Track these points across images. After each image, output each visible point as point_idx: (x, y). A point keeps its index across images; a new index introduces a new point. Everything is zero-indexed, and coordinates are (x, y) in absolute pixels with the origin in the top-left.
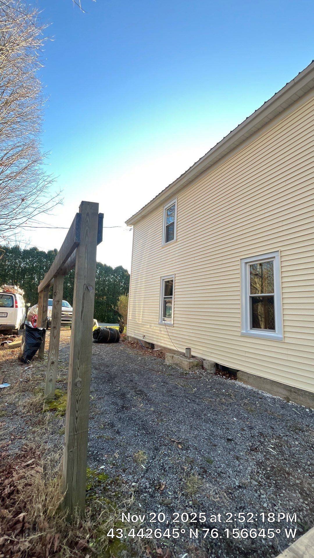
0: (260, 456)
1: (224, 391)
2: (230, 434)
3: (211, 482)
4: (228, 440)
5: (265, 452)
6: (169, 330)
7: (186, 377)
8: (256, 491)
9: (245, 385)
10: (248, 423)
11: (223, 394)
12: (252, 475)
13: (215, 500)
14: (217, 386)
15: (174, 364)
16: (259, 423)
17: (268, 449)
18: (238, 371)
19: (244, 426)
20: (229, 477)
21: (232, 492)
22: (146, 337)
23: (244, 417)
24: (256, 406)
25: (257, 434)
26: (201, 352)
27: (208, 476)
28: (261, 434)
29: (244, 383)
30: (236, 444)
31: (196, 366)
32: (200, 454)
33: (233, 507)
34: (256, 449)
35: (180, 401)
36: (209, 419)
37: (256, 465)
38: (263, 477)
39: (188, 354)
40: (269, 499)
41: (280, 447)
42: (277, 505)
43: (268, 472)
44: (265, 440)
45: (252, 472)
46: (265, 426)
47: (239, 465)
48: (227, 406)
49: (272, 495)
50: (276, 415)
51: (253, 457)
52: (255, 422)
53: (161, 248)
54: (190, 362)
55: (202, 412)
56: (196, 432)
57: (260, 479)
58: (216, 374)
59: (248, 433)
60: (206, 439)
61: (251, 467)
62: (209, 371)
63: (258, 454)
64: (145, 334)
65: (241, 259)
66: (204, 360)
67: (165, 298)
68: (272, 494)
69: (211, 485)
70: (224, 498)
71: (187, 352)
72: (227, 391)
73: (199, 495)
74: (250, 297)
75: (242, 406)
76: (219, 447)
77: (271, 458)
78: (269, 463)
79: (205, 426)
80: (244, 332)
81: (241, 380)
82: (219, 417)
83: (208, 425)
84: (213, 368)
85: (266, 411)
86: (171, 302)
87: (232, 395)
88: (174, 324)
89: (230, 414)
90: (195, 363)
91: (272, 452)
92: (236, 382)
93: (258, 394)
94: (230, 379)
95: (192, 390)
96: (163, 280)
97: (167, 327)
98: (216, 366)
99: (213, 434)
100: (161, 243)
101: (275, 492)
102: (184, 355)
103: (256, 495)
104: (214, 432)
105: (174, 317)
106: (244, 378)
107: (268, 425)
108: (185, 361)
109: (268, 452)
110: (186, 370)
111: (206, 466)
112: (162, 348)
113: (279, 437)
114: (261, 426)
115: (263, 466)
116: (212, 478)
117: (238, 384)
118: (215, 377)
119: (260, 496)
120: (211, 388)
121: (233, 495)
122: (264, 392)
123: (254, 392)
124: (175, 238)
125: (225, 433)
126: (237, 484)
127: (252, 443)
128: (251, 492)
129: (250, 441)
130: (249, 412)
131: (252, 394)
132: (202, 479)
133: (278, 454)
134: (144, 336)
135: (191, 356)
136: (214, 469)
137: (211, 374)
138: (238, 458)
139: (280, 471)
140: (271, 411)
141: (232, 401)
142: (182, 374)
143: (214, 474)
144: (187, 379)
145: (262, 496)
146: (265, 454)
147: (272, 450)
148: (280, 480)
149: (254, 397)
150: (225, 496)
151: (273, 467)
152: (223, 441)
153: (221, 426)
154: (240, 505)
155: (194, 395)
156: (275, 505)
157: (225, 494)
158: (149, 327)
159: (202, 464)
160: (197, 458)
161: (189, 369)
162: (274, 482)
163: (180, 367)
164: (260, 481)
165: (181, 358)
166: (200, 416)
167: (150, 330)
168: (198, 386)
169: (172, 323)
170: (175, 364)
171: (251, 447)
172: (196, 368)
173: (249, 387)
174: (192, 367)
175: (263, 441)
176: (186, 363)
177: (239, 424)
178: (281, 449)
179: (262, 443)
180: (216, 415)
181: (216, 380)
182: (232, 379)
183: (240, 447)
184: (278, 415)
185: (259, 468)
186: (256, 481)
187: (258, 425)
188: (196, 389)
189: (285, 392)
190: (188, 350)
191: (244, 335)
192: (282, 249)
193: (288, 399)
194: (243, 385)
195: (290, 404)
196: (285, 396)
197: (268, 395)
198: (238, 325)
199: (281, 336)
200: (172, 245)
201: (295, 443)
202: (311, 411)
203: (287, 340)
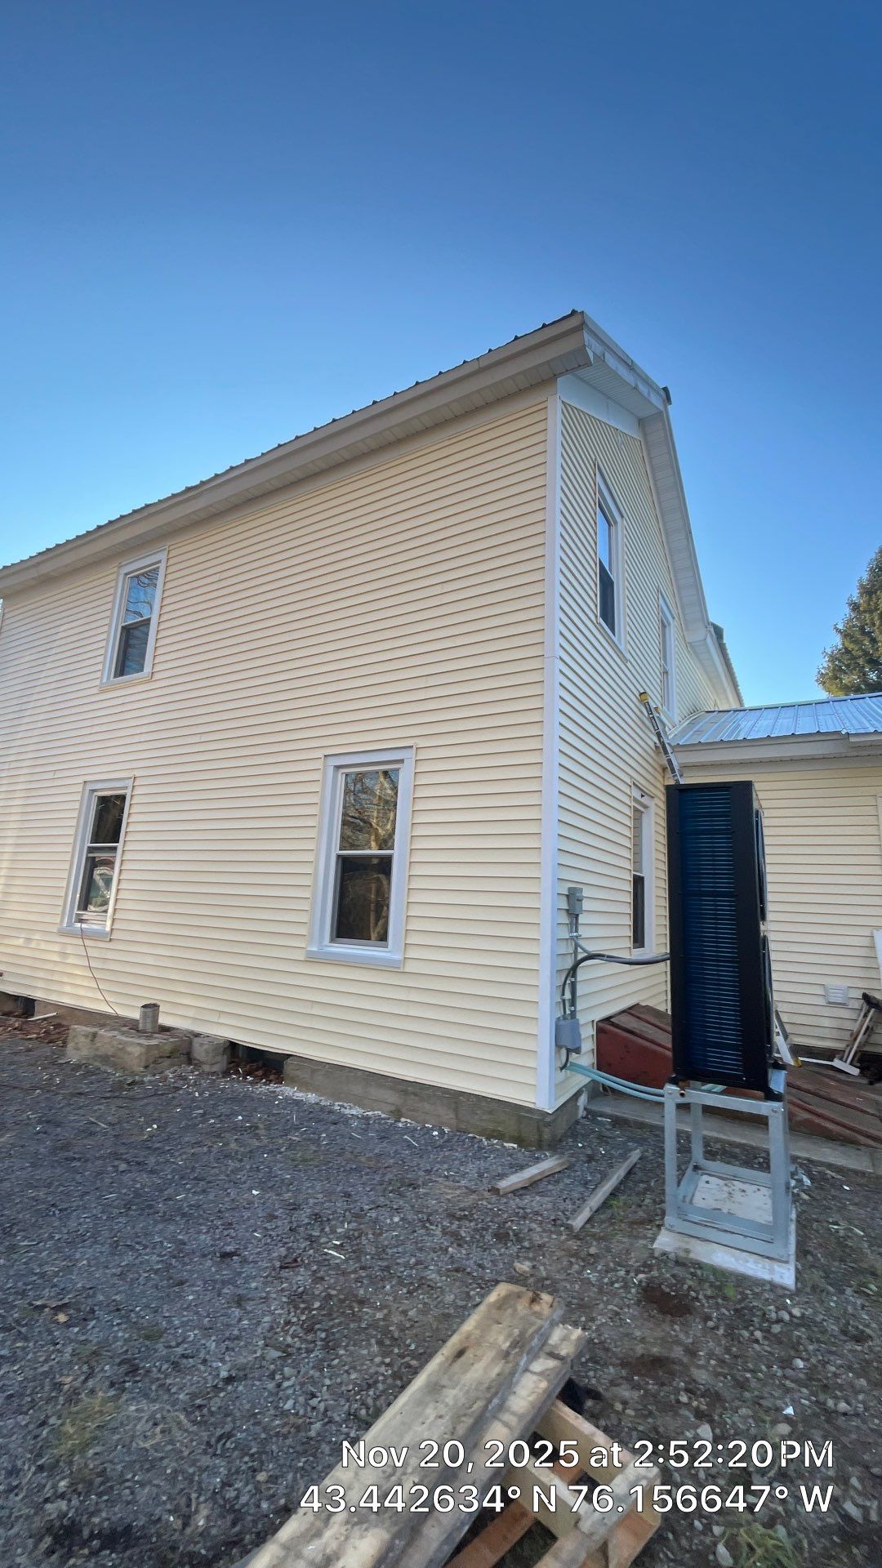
0: (301, 1278)
1: (240, 1118)
2: (232, 1238)
3: (146, 1396)
4: (226, 1255)
5: (318, 1263)
6: (91, 953)
7: (131, 1094)
8: (272, 1376)
9: (301, 1094)
10: (287, 1196)
11: (235, 1128)
12: (270, 1335)
13: (147, 1445)
14: (223, 1109)
15: (95, 1058)
16: (317, 1188)
17: (326, 1254)
19: (277, 1206)
20: (205, 1361)
21: (204, 1402)
22: (6, 977)
23: (283, 1180)
24: (319, 1145)
25: (306, 1221)
26: (191, 1013)
27: (137, 1382)
28: (317, 1217)
29: (300, 1090)
30: (244, 1261)
31: (169, 1057)
32: (128, 1321)
33: (198, 1444)
34: (295, 1260)
35: (90, 1175)
36: (180, 1208)
37: (285, 1305)
38: (300, 1330)
39: (149, 1020)
40: (302, 1384)
41: (356, 1238)
42: (319, 1394)
43: (314, 1312)
44: (322, 1230)
45: (272, 1328)
46: (329, 1194)
47: (240, 1320)
48: (241, 1161)
49: (311, 1372)
50: (363, 1159)
51: (284, 1285)
52: (308, 1187)
53: (95, 691)
54: (149, 1047)
55: (161, 1191)
56: (129, 1258)
57: (289, 1340)
58: (226, 1073)
59: (283, 1225)
60: (156, 1272)
61: (273, 1314)
62: (206, 1068)
63: (298, 1274)
64: (3, 968)
65: (326, 756)
66: (197, 1035)
67: (91, 850)
68: (313, 1367)
69: (144, 1404)
70: (175, 1429)
71: (144, 1015)
72: (246, 1118)
73: (98, 1449)
74: (339, 856)
75: (281, 1153)
76: (193, 1285)
77: (329, 1275)
78: (321, 1288)
79: (160, 1232)
80: (314, 948)
81: (293, 1081)
82: (211, 1197)
83: (172, 1228)
84: (219, 1058)
85: (339, 1155)
86: (109, 863)
87: (261, 1126)
88: (115, 932)
89: (245, 1182)
90: (168, 1048)
91: (334, 1257)
93: (331, 1112)
94: (265, 1084)
95: (142, 1129)
96: (94, 791)
97: (88, 943)
98: (229, 1052)
99: (181, 1251)
100: (99, 674)
101: (323, 1360)
102: (132, 1026)
103: (271, 1386)
104: (185, 1244)
105: (115, 910)
106: (303, 1075)
107: (339, 1189)
108: (132, 1044)
109: (325, 1261)
110: (133, 1074)
111: (139, 1352)
112: (62, 1011)
113: (359, 1216)
114: (321, 1196)
115: (303, 1302)
116: (152, 1383)
117: (282, 1095)
118: (223, 1084)
119: (279, 1385)
120: (203, 1115)
121: (205, 1411)
122: (345, 1104)
123: (322, 1109)
124: (147, 669)
125: (219, 1239)
126: (224, 1374)
127: (288, 1249)
128: (257, 1383)
129: (286, 1243)
130: (296, 1166)
131: (317, 1115)
132: (116, 1398)
133: (347, 1260)
134: (1, 975)
135: (157, 1030)
136: (164, 1353)
137: (213, 1073)
138: (239, 1301)
139: (343, 1301)
140: (352, 1152)
141: (256, 1143)
142: (119, 1086)
143: (159, 1371)
144: (132, 1099)
145: (286, 1384)
146: (315, 1267)
147: (335, 1254)
148: (340, 1324)
149: (319, 1121)
150: (179, 1423)
151: (329, 1297)
152: (209, 1263)
153: (212, 1221)
154: (219, 1432)
155: (146, 1146)
156: (313, 1396)
157: (182, 1417)
158: (20, 942)
159: (127, 1351)
160: (115, 1337)
161: (146, 1067)
162: (323, 1335)
163: (115, 1066)
164: (289, 1346)
165: (124, 1038)
166: (150, 1207)
167: (23, 952)
168: (163, 1115)
169: (108, 929)
170: (101, 1056)
171: (281, 1258)
172: (167, 1062)
173: (312, 1097)
174: (154, 1061)
175: (318, 1234)
176: (136, 1051)
177: (264, 1204)
178: (357, 1245)
179: (311, 1239)
180: (204, 1191)
181: (223, 1090)
182: (271, 1081)
183: (253, 1267)
184: (369, 1159)
185: (292, 1310)
186: (277, 1349)
187: (314, 1194)
188: (155, 1126)
189: (392, 1098)
190: (149, 1010)
191: (312, 959)
192: (422, 743)
193: (398, 1114)
194: (297, 1094)
195: (400, 1125)
196: (393, 1108)
197: (354, 1112)
198: (303, 931)
199: (398, 957)
200: (134, 688)
201: (391, 1220)
202: (442, 1133)
203: (410, 967)
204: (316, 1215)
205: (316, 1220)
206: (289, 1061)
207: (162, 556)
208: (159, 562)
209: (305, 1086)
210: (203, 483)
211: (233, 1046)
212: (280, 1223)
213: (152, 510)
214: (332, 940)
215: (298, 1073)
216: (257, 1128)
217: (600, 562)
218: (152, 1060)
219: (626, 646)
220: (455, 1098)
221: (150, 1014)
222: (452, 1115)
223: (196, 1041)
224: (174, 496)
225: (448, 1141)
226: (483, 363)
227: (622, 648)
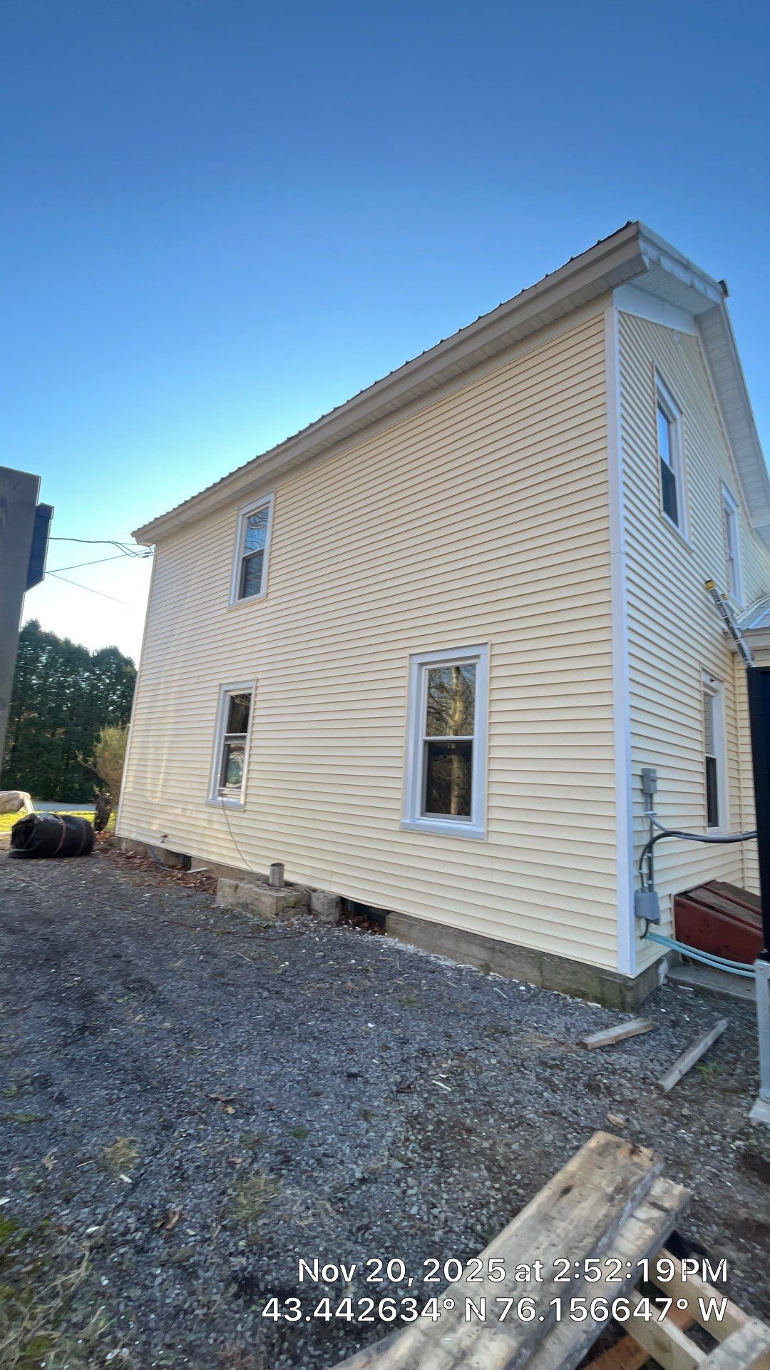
0: (415, 1103)
1: (353, 961)
2: (355, 1061)
3: (299, 1183)
4: (352, 1076)
5: (428, 1091)
6: (232, 821)
7: (266, 935)
8: (398, 1183)
9: (401, 945)
10: (397, 1031)
11: (350, 970)
12: (393, 1147)
13: (303, 1224)
14: (339, 953)
15: (238, 904)
16: (422, 1027)
17: (434, 1085)
18: (390, 912)
19: (389, 1039)
20: (342, 1162)
21: (344, 1196)
22: (169, 838)
23: (392, 1017)
24: (420, 990)
25: (415, 1054)
26: (308, 872)
27: (291, 1170)
28: (424, 1052)
29: (400, 941)
30: (367, 1082)
31: (293, 907)
32: (280, 1120)
33: (343, 1230)
34: (409, 1087)
35: (242, 998)
36: (312, 1033)
37: (404, 1124)
38: (417, 1147)
39: (276, 879)
40: (424, 1194)
41: (459, 1075)
42: (438, 1205)
43: (429, 1134)
44: (429, 1063)
45: (394, 1143)
46: (432, 1033)
47: (367, 1132)
48: (357, 997)
49: (431, 1185)
50: (459, 1005)
51: (401, 1107)
52: (414, 1026)
53: (225, 611)
54: (278, 899)
55: (296, 1017)
56: (275, 1069)
57: (410, 1155)
58: (339, 924)
59: (395, 1055)
60: (298, 1082)
61: (394, 1130)
62: (323, 918)
63: (412, 1099)
64: (167, 831)
65: (411, 655)
66: (314, 891)
67: (227, 738)
68: (432, 1182)
69: (297, 1190)
70: (323, 1215)
71: (273, 872)
72: (359, 962)
73: (266, 1221)
74: (426, 742)
75: (389, 994)
76: (328, 1097)
77: (439, 1103)
78: (433, 1114)
79: (298, 1050)
80: (408, 821)
81: (394, 934)
82: (335, 1026)
83: (307, 1048)
84: (332, 911)
85: (439, 1000)
86: (241, 749)
87: (371, 970)
88: (248, 804)
89: (361, 1016)
90: (292, 900)
91: (441, 1088)
92: (382, 940)
93: (428, 962)
94: (371, 934)
95: (277, 966)
96: (227, 691)
97: (228, 813)
98: (340, 904)
99: (315, 1068)
100: (226, 598)
101: (439, 1176)
102: (265, 880)
103: (398, 1191)
104: (318, 1062)
105: (247, 786)
106: (402, 929)
107: (440, 1030)
108: (265, 895)
109: (434, 1091)
110: (267, 919)
111: (290, 1147)
112: (211, 867)
113: (460, 1055)
114: (425, 1034)
115: (419, 1123)
116: (302, 1173)
117: (386, 944)
118: (337, 932)
119: (404, 1192)
120: (323, 957)
121: (346, 1204)
122: (440, 956)
123: (421, 959)
124: (263, 590)
125: (345, 1061)
126: (358, 1175)
127: (402, 1076)
128: (387, 1187)
129: (399, 1071)
130: (402, 1006)
131: (415, 964)
132: (275, 1181)
133: (453, 1092)
134: (165, 836)
135: (283, 885)
136: (310, 1149)
137: (328, 923)
138: (366, 1115)
139: (452, 1128)
140: (449, 999)
141: (369, 984)
142: (257, 929)
143: (307, 1164)
144: (268, 940)
145: (410, 1192)
146: (426, 1095)
147: (442, 1085)
148: (452, 1147)
149: (418, 969)
150: (326, 1210)
151: (440, 1123)
152: (338, 1080)
153: (338, 1046)
154: (358, 1224)
155: (282, 978)
156: (434, 1206)
157: (328, 1206)
158: (179, 811)
159: (280, 1144)
160: (271, 1131)
161: (276, 914)
162: (438, 1155)
163: (252, 912)
164: (409, 1159)
165: (258, 890)
166: (289, 1028)
167: (182, 819)
168: (293, 955)
169: (242, 802)
170: (241, 904)
171: (398, 1084)
172: (292, 911)
173: (411, 948)
174: (283, 910)
175: (426, 1066)
176: (269, 901)
177: (378, 1035)
178: (462, 1079)
179: (422, 1072)
180: (329, 1020)
181: (337, 937)
182: (375, 932)
183: (374, 1089)
184: (465, 1006)
185: (410, 1129)
186: (401, 1160)
187: (420, 1032)
188: (287, 963)
189: (482, 954)
190: (276, 868)
191: (406, 830)
192: (495, 640)
193: (487, 968)
194: (398, 945)
195: (490, 978)
196: (483, 963)
197: (448, 964)
198: (397, 805)
199: (481, 830)
200: (255, 607)
201: (489, 1061)
202: (528, 989)
203: (493, 839)
204: (423, 1049)
205: (423, 1054)
206: (390, 916)
207: (271, 497)
208: (269, 502)
209: (404, 938)
210: (300, 433)
211: (343, 901)
212: (393, 1053)
213: (261, 461)
214: (422, 814)
215: (398, 926)
216: (367, 971)
217: (662, 460)
218: (281, 908)
219: (690, 537)
220: (538, 958)
221: (277, 872)
222: (537, 974)
223: (314, 894)
224: (278, 446)
225: (534, 996)
226: (540, 289)
227: (686, 538)
